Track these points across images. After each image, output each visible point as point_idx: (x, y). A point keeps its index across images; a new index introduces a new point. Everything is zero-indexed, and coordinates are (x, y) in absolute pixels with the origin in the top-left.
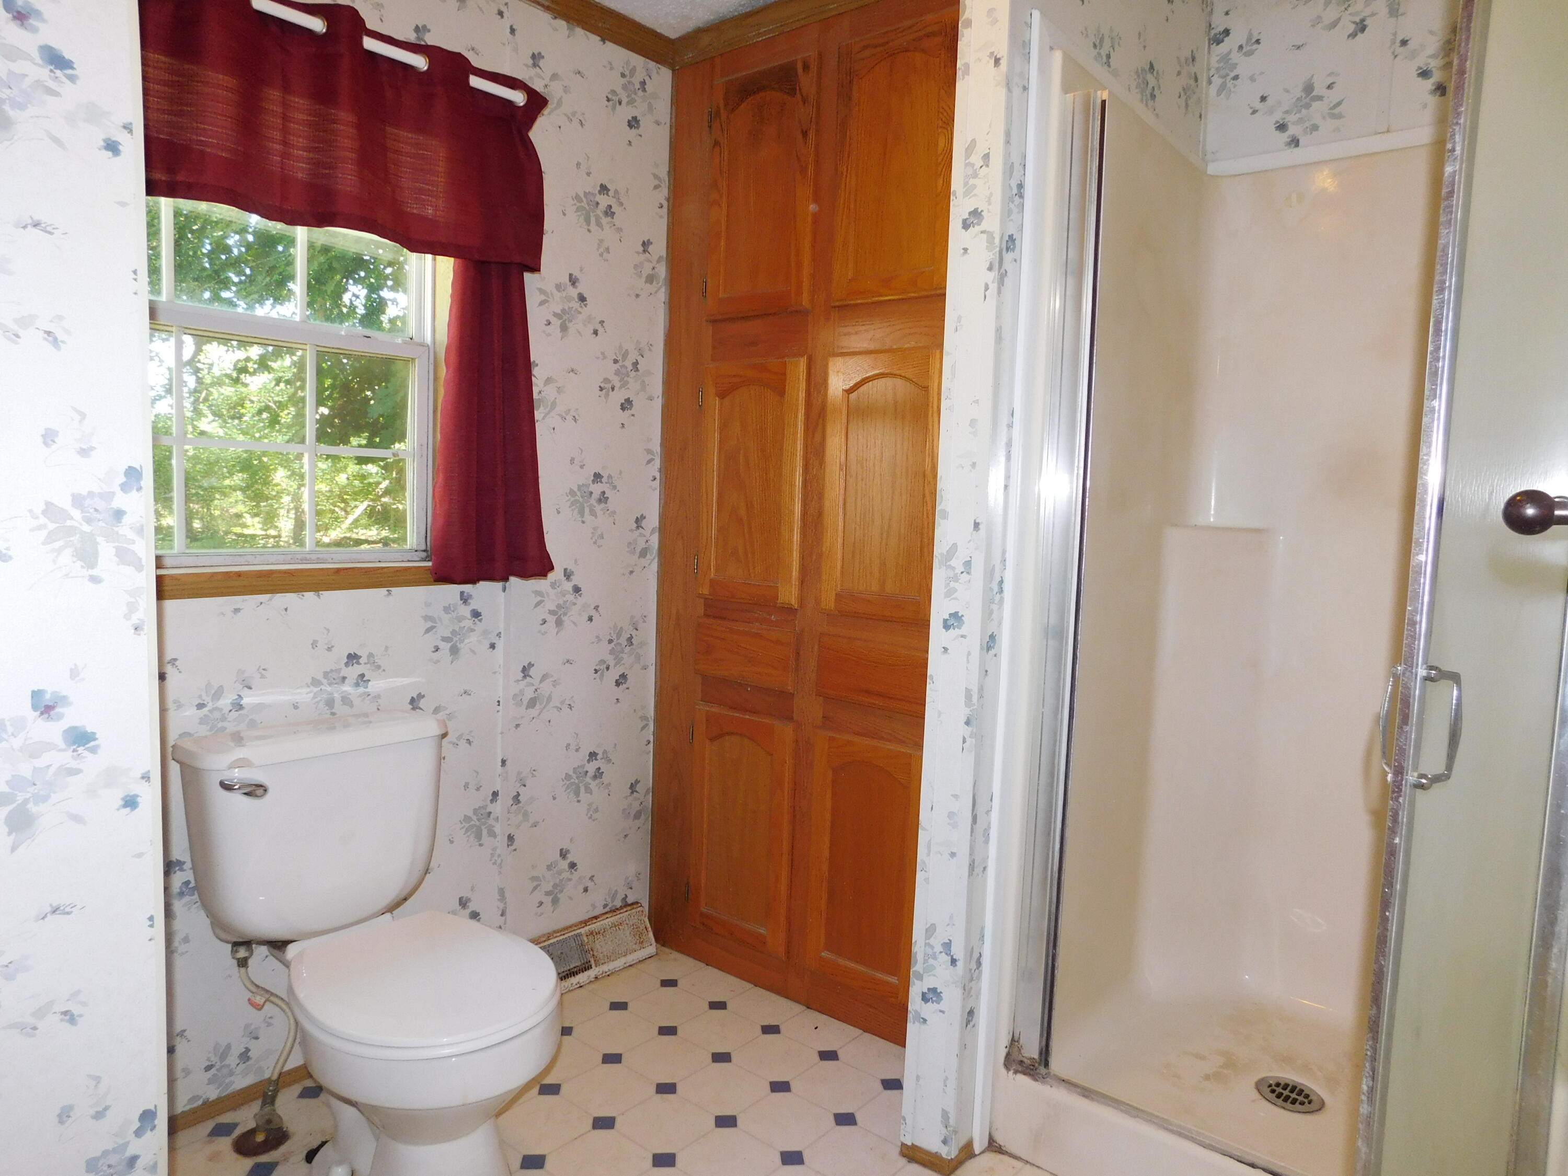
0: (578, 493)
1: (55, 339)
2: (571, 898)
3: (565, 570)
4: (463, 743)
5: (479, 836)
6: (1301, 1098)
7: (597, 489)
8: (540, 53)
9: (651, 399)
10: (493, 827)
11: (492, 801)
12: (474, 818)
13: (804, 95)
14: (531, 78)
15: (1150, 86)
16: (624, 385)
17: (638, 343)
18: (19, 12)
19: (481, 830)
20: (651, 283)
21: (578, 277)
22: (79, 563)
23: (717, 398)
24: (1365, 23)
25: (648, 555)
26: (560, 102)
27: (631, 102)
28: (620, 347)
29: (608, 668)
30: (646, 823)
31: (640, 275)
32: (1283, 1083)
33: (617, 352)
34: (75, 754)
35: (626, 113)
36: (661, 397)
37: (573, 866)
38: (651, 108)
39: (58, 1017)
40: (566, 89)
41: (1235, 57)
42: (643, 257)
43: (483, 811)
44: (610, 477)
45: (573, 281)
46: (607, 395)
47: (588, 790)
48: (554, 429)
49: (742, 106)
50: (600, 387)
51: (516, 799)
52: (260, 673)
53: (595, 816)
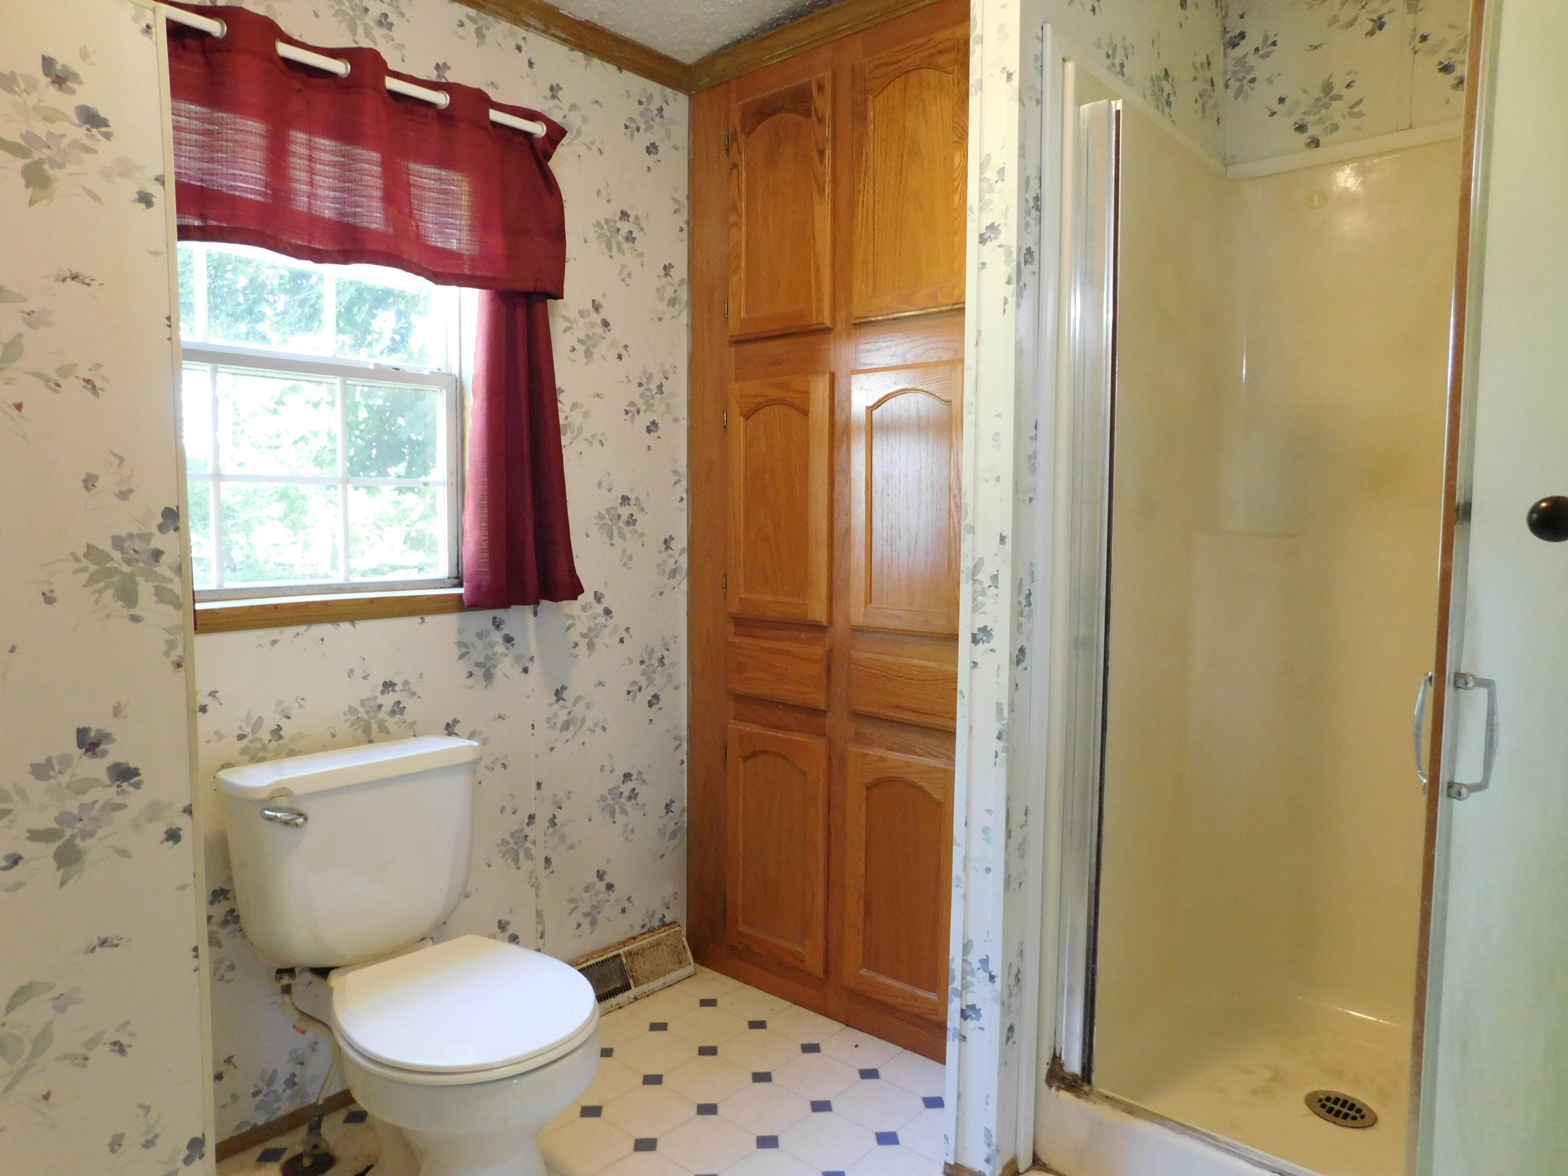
0: (607, 516)
1: (94, 387)
2: (609, 920)
3: (596, 593)
4: (498, 767)
5: (516, 860)
6: (1352, 1113)
7: (625, 512)
8: (558, 85)
9: (676, 420)
10: (530, 849)
11: (528, 824)
12: (511, 841)
13: (820, 115)
14: (550, 109)
15: (1165, 94)
16: (649, 407)
17: (662, 365)
18: (57, 77)
19: (518, 853)
20: (674, 306)
21: (602, 303)
22: (121, 603)
23: (742, 419)
24: (1383, 20)
25: (677, 576)
26: (579, 132)
27: (649, 129)
28: (645, 370)
29: (640, 690)
30: (681, 843)
31: (661, 298)
32: (1333, 1098)
33: (642, 375)
34: (120, 789)
35: (645, 139)
36: (686, 419)
37: (610, 887)
38: (668, 134)
39: (108, 1048)
40: (584, 119)
41: (1252, 60)
42: (665, 280)
43: (519, 835)
44: (637, 499)
45: (597, 307)
46: (633, 418)
47: (624, 811)
48: (581, 453)
49: (759, 128)
50: (625, 410)
51: (553, 821)
52: (298, 703)
53: (631, 837)
